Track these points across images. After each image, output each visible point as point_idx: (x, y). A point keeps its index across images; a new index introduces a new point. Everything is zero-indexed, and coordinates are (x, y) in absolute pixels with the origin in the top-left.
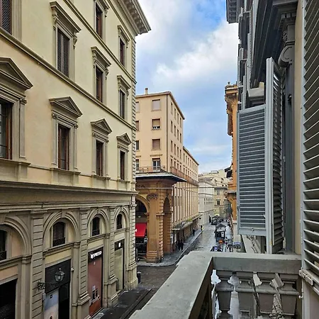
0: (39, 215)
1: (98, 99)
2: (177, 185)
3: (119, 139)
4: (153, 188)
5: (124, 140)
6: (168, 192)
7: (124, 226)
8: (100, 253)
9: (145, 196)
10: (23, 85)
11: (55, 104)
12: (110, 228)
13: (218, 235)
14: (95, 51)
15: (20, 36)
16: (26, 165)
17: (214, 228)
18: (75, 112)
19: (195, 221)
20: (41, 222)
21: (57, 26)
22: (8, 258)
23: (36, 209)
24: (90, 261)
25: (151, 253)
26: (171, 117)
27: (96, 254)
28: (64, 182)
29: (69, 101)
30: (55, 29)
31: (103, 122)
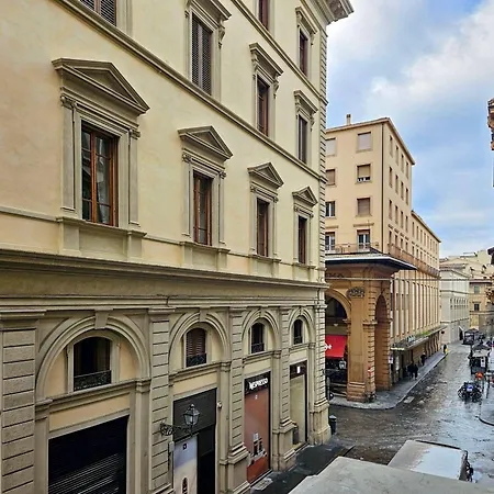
0: (162, 317)
1: (261, 131)
2: (400, 275)
3: (296, 196)
4: (357, 280)
5: (304, 198)
6: (383, 287)
7: (306, 339)
8: (265, 381)
9: (344, 292)
10: (135, 106)
11: (187, 138)
12: (282, 342)
13: (475, 363)
14: (256, 51)
15: (130, 28)
16: (139, 236)
17: (468, 349)
18: (220, 152)
19: (433, 337)
20: (164, 327)
21: (191, 10)
22: (115, 381)
23: (157, 306)
24: (249, 393)
25: (354, 386)
26: (390, 161)
27: (259, 383)
28: (203, 264)
29: (210, 134)
30: (187, 16)
31: (269, 169)
